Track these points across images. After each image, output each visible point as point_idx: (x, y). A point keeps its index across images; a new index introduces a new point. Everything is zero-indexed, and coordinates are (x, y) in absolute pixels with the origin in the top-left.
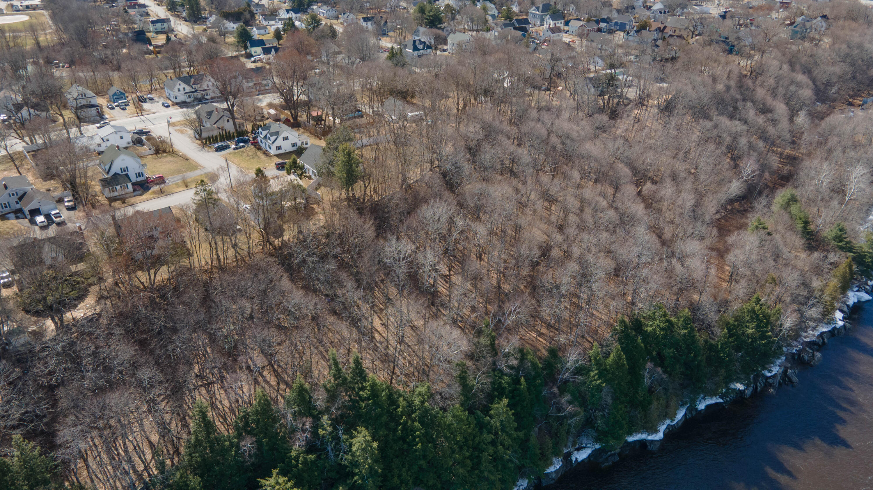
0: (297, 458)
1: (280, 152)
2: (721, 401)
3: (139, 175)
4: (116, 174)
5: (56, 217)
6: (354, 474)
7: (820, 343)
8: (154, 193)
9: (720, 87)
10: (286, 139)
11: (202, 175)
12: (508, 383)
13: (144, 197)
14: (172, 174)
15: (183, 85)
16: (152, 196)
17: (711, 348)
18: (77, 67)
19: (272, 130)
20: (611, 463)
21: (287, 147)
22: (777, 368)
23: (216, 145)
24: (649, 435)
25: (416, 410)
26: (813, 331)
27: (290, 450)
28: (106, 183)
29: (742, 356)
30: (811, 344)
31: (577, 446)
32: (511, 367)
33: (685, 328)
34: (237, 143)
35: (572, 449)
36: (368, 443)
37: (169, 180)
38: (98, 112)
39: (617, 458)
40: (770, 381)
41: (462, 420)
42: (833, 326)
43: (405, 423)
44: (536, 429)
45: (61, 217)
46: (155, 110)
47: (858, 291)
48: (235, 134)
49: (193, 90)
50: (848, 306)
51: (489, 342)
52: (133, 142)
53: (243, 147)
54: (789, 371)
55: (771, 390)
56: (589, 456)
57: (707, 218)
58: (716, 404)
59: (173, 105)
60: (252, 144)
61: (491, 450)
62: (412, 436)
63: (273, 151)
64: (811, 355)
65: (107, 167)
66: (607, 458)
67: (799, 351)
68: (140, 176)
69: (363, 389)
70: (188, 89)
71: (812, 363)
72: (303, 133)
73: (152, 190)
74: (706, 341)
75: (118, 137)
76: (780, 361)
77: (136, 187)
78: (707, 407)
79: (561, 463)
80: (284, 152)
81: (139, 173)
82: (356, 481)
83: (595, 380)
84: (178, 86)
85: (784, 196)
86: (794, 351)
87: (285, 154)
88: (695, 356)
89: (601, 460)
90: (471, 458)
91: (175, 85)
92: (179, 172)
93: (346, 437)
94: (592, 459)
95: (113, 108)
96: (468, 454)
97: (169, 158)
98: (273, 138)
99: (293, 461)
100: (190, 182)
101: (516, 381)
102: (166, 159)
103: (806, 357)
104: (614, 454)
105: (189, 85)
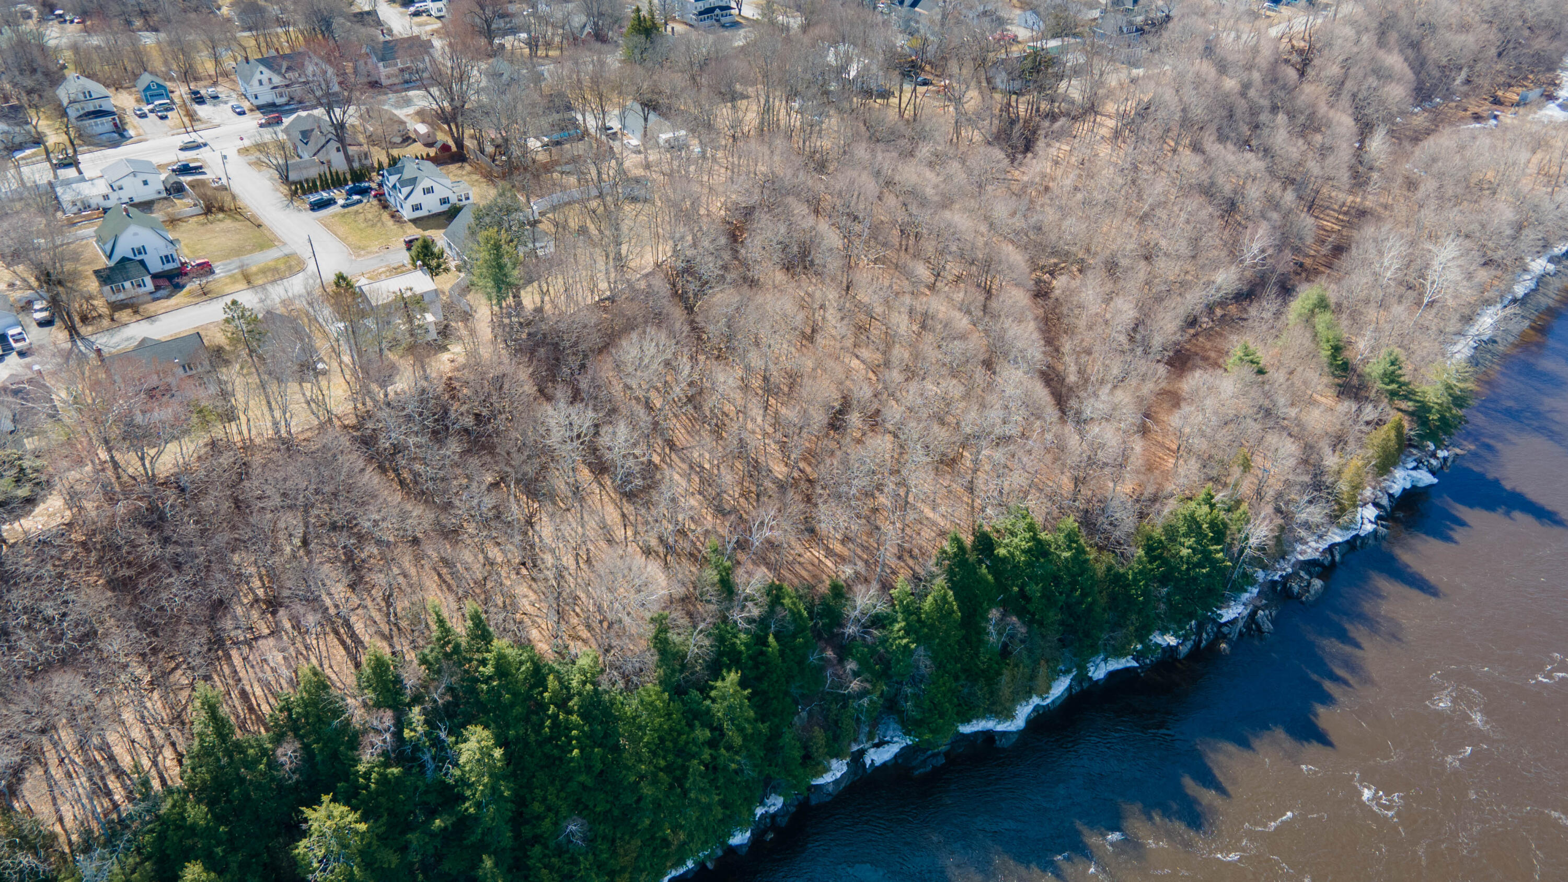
0: (367, 775)
1: (418, 214)
2: (1136, 665)
3: (167, 259)
4: (124, 260)
5: (16, 341)
6: (465, 799)
7: (1326, 563)
8: (191, 293)
9: (1230, 84)
10: (429, 191)
11: (278, 259)
12: (746, 645)
13: (173, 301)
14: (227, 257)
15: (267, 73)
16: (187, 300)
17: (1117, 579)
18: (96, 22)
19: (407, 175)
20: (929, 768)
21: (431, 204)
22: (1240, 609)
23: (313, 198)
24: (999, 723)
25: (574, 695)
26: (1317, 542)
27: (357, 761)
28: (106, 277)
29: (1168, 594)
30: (1309, 565)
31: (876, 741)
32: (750, 621)
33: (1069, 548)
34: (350, 193)
35: (867, 746)
36: (486, 753)
37: (219, 270)
38: (115, 125)
39: (942, 761)
40: (1225, 630)
41: (656, 709)
42: (1354, 533)
43: (555, 717)
44: (804, 714)
45: (24, 339)
46: (217, 121)
47: (1415, 468)
48: (348, 177)
49: (287, 82)
50: (1391, 496)
51: (718, 577)
52: (166, 189)
53: (360, 202)
54: (1261, 612)
55: (1223, 646)
56: (896, 756)
57: (1157, 341)
58: (1127, 670)
59: (252, 110)
60: (375, 196)
61: (706, 755)
62: (566, 737)
63: (407, 213)
64: (1305, 583)
65: (108, 248)
66: (925, 761)
67: (1286, 578)
68: (168, 261)
69: (484, 662)
70: (277, 80)
71: (1304, 598)
72: (469, 173)
73: (188, 288)
74: (1110, 568)
75: (138, 181)
76: (1247, 595)
77: (161, 282)
78: (1111, 675)
79: (845, 769)
80: (427, 214)
81: (166, 257)
82: (467, 809)
83: (900, 638)
84: (258, 76)
85: (1308, 298)
86: (1276, 578)
87: (428, 217)
88: (1084, 595)
89: (914, 763)
90: (668, 769)
91: (252, 75)
92: (238, 251)
93: (453, 739)
94: (900, 761)
95: (143, 116)
96: (662, 763)
97: (229, 224)
98: (405, 190)
99: (361, 780)
100: (256, 274)
101: (761, 640)
102: (222, 225)
103: (1296, 588)
104: (938, 754)
105: (279, 73)
